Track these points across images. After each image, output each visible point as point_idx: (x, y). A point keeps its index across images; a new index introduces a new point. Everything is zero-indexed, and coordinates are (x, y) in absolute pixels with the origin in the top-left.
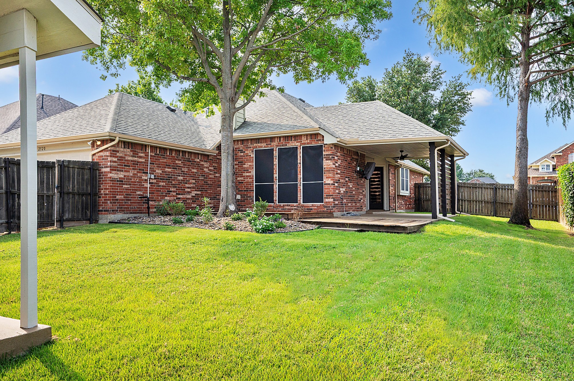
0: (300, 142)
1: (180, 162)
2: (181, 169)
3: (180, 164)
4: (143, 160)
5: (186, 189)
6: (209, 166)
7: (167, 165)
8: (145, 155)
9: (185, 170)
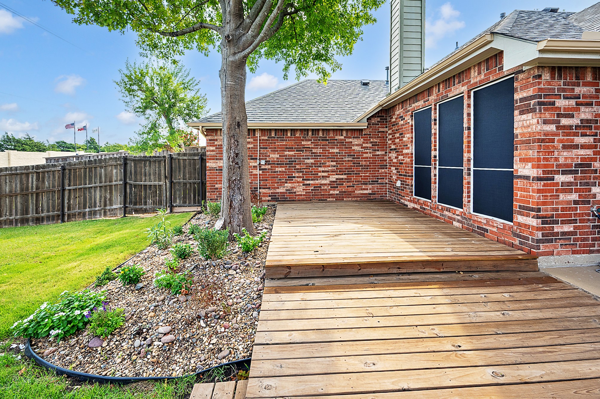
0: (467, 83)
1: (309, 143)
2: (312, 151)
3: (308, 145)
4: (252, 146)
5: (319, 173)
6: (364, 143)
7: (286, 148)
8: (254, 140)
9: (318, 152)
